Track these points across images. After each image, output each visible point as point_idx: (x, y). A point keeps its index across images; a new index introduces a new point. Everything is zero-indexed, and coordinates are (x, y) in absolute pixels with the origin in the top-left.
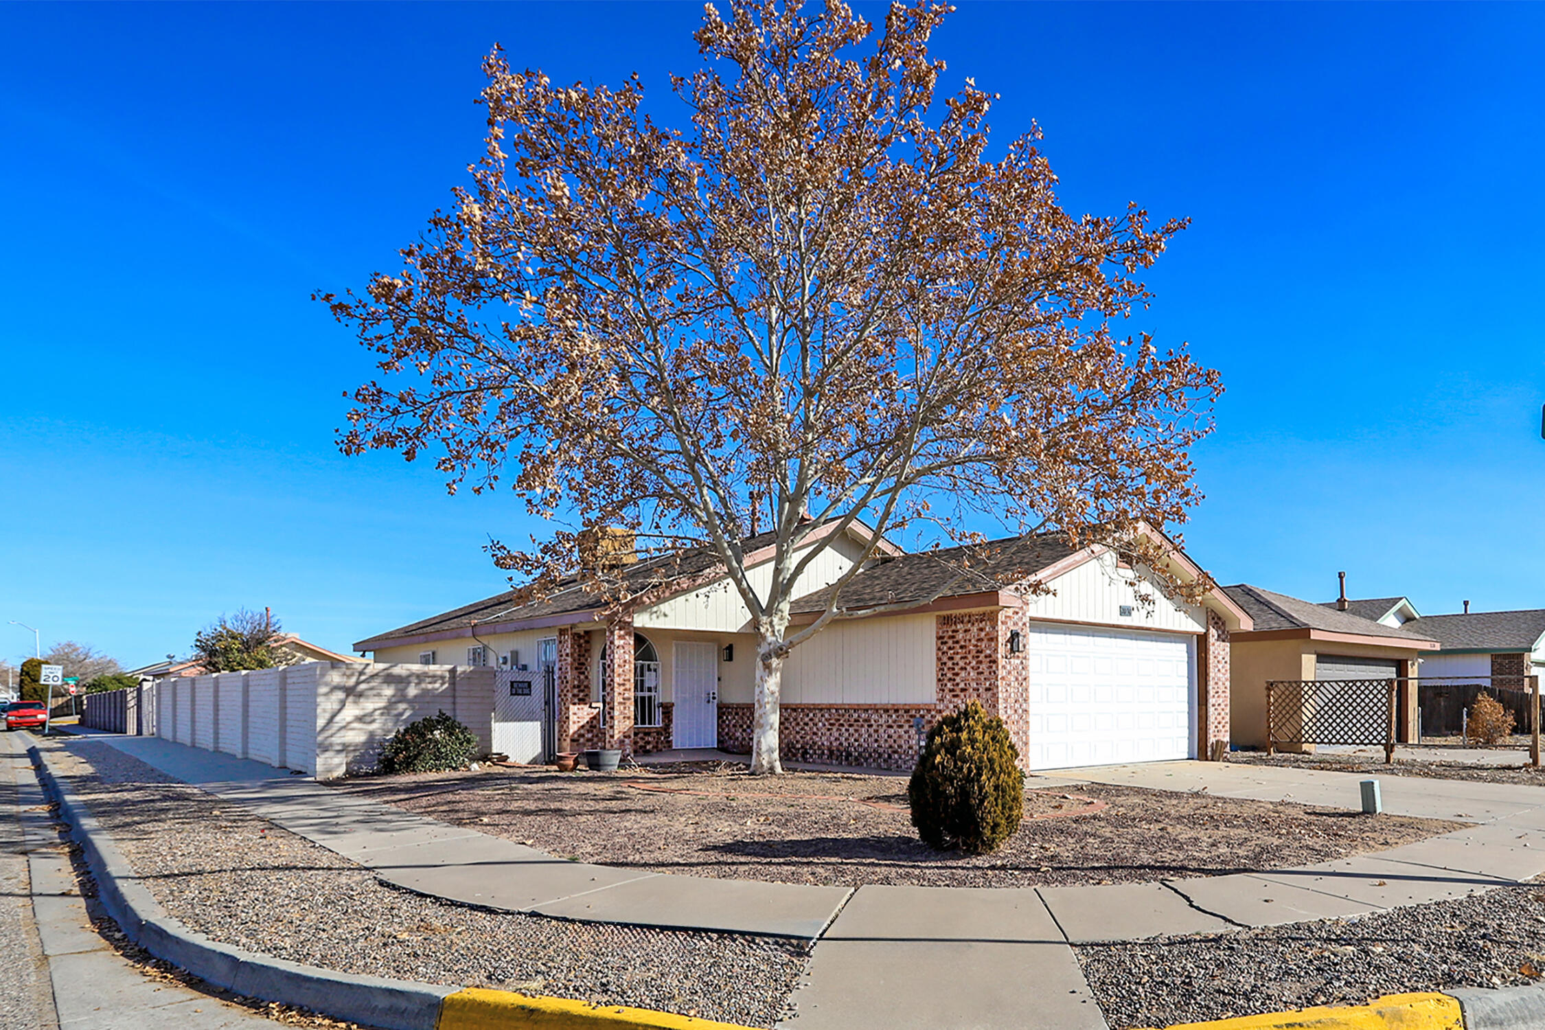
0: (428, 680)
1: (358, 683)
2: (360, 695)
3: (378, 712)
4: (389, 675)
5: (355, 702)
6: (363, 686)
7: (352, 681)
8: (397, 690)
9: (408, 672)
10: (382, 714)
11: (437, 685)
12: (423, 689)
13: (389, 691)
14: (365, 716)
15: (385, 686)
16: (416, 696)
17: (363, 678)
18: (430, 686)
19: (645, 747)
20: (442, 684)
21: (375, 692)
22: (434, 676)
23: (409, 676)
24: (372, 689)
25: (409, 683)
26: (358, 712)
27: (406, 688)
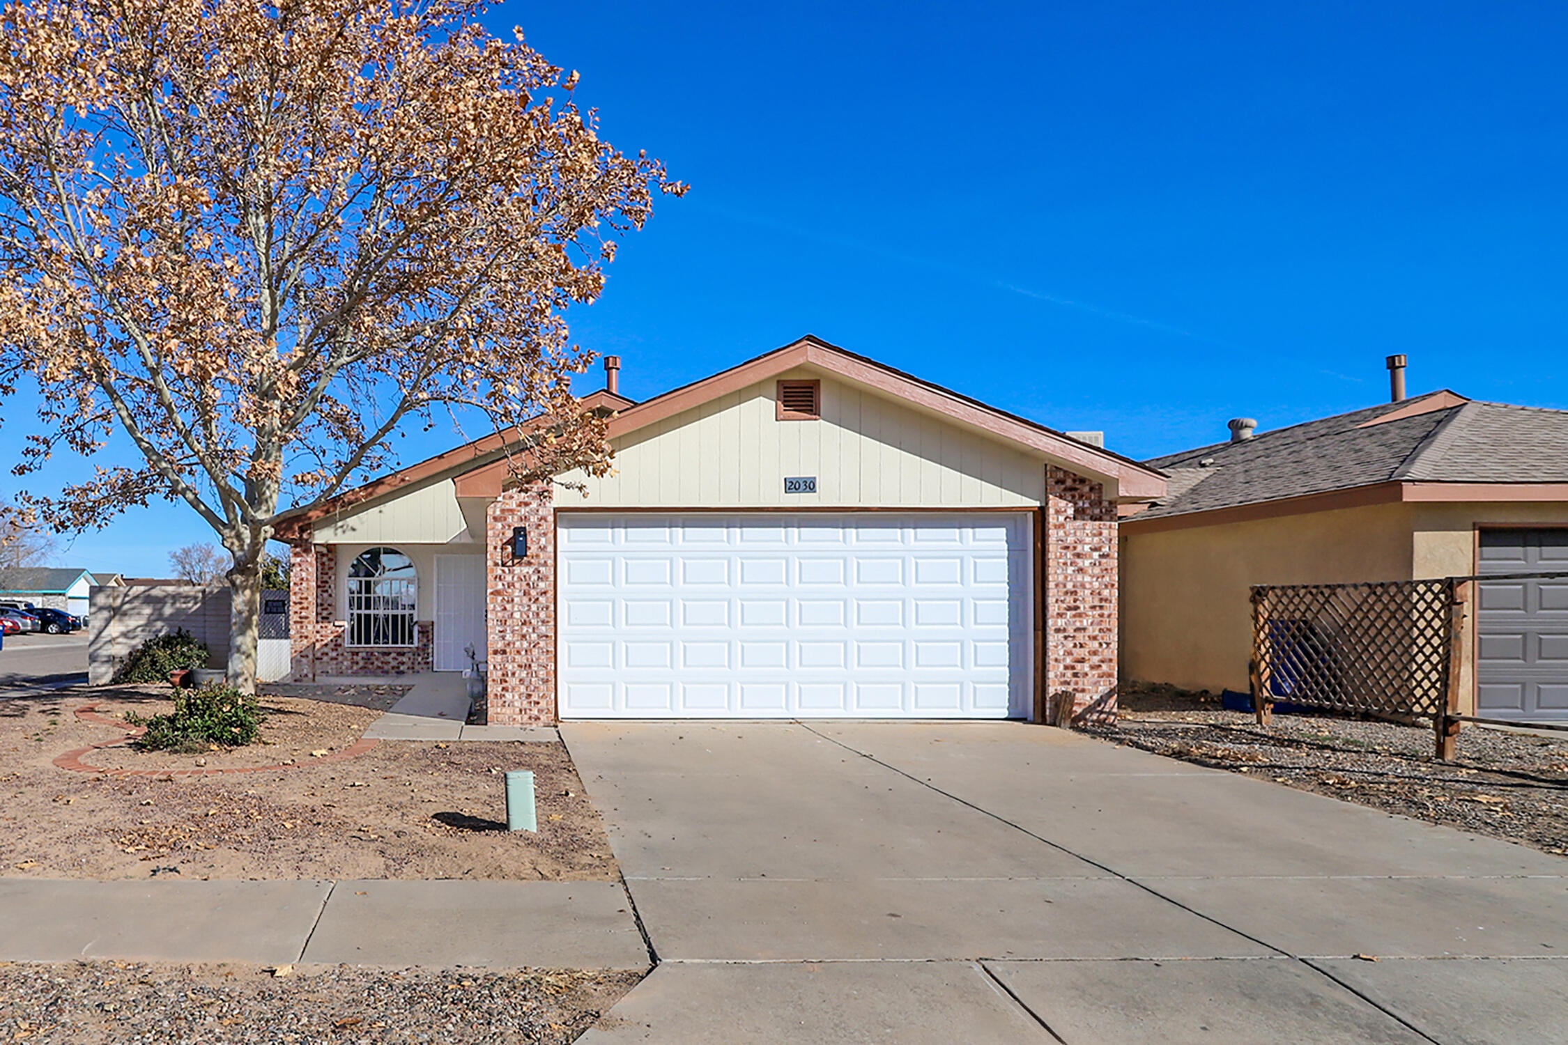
0: (182, 600)
1: (123, 604)
2: (125, 614)
3: (140, 629)
4: (149, 596)
5: (120, 620)
6: (126, 607)
7: (119, 601)
8: (154, 610)
9: (164, 594)
10: (143, 631)
11: (190, 605)
12: (178, 609)
13: (147, 611)
14: (129, 632)
15: (144, 606)
16: (171, 615)
17: (127, 599)
18: (184, 606)
19: (398, 668)
20: (196, 603)
21: (136, 611)
22: (186, 597)
23: (165, 597)
24: (133, 609)
25: (165, 603)
26: (123, 629)
27: (163, 607)
